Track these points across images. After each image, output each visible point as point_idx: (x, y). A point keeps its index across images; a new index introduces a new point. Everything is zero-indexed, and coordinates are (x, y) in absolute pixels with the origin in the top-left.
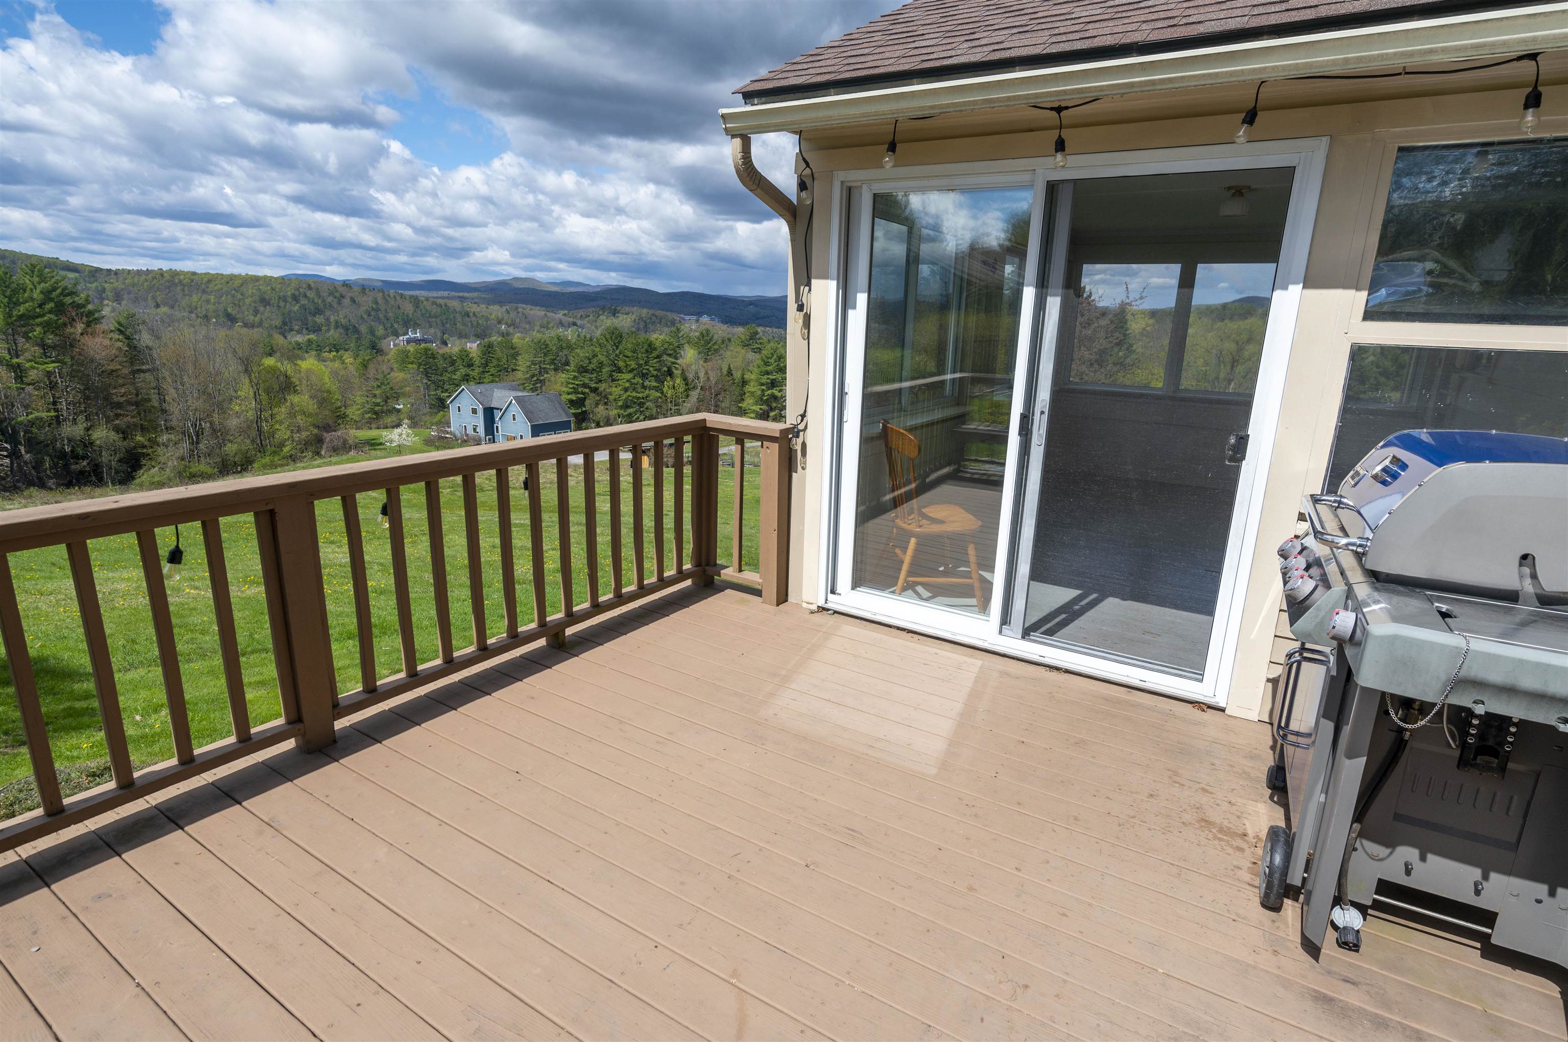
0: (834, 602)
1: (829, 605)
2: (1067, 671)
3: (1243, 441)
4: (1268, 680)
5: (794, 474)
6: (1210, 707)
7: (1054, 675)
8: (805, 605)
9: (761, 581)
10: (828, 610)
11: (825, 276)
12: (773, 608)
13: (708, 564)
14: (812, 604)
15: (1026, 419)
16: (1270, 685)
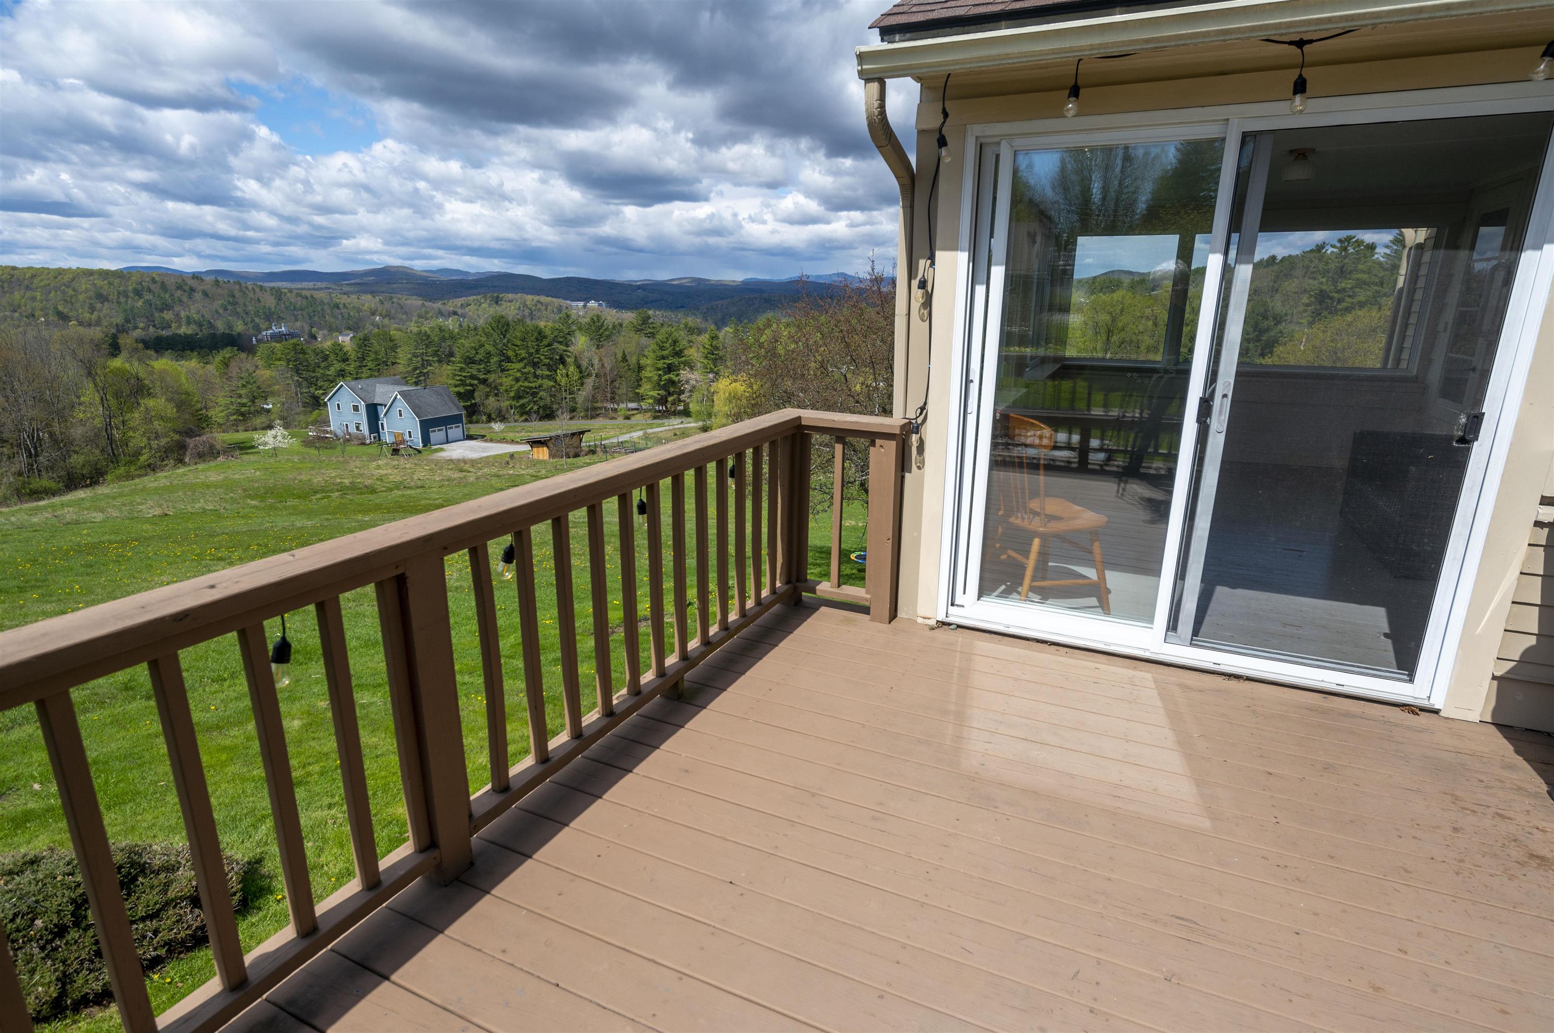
0: (956, 616)
1: (951, 619)
2: (1249, 679)
3: (1477, 420)
4: (1494, 678)
5: (907, 475)
6: (1423, 709)
7: (1233, 683)
8: (920, 620)
9: (869, 596)
10: (949, 624)
11: (953, 247)
12: (885, 627)
13: (798, 581)
14: (929, 618)
15: (1206, 406)
16: (1495, 682)
